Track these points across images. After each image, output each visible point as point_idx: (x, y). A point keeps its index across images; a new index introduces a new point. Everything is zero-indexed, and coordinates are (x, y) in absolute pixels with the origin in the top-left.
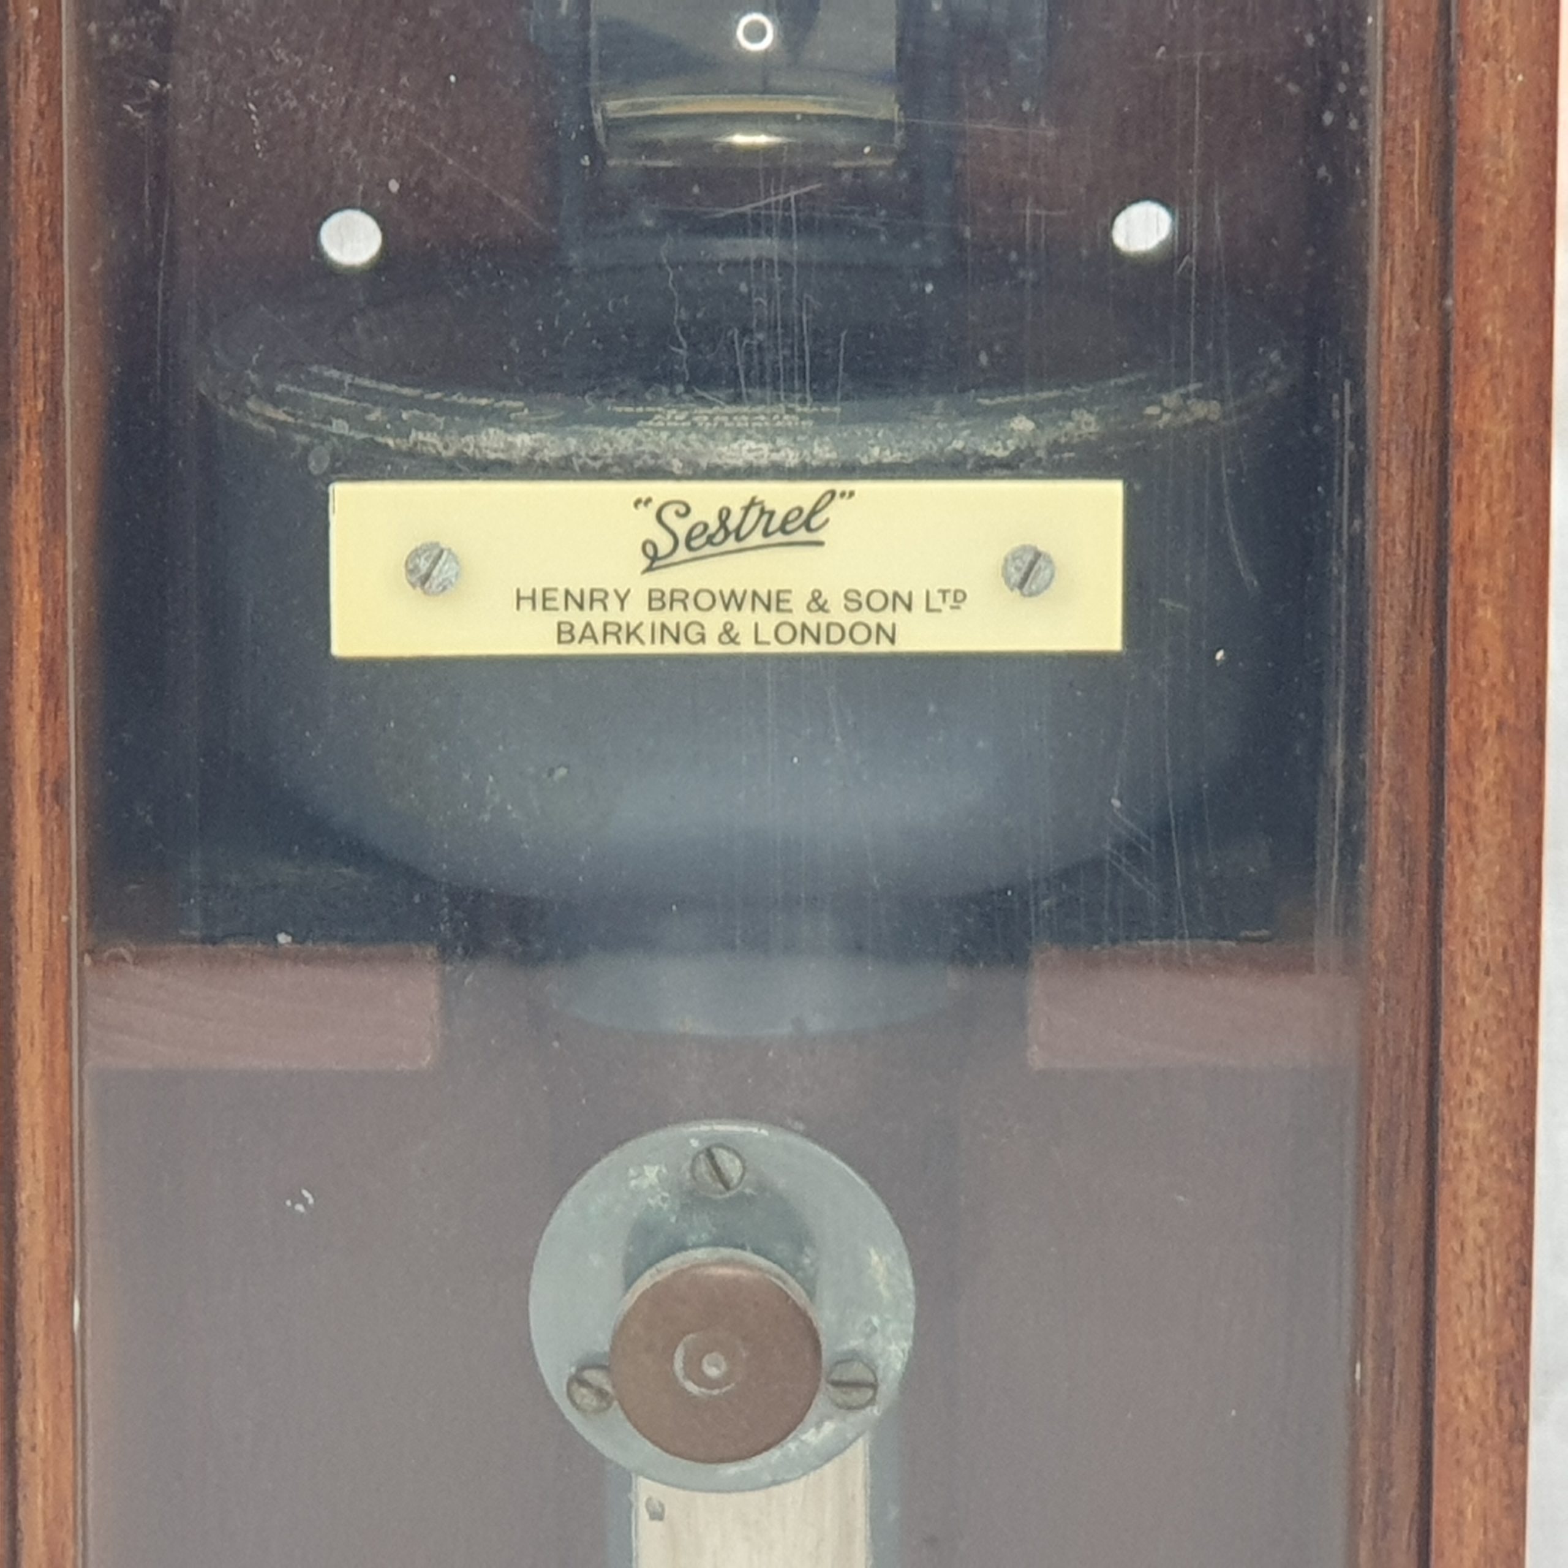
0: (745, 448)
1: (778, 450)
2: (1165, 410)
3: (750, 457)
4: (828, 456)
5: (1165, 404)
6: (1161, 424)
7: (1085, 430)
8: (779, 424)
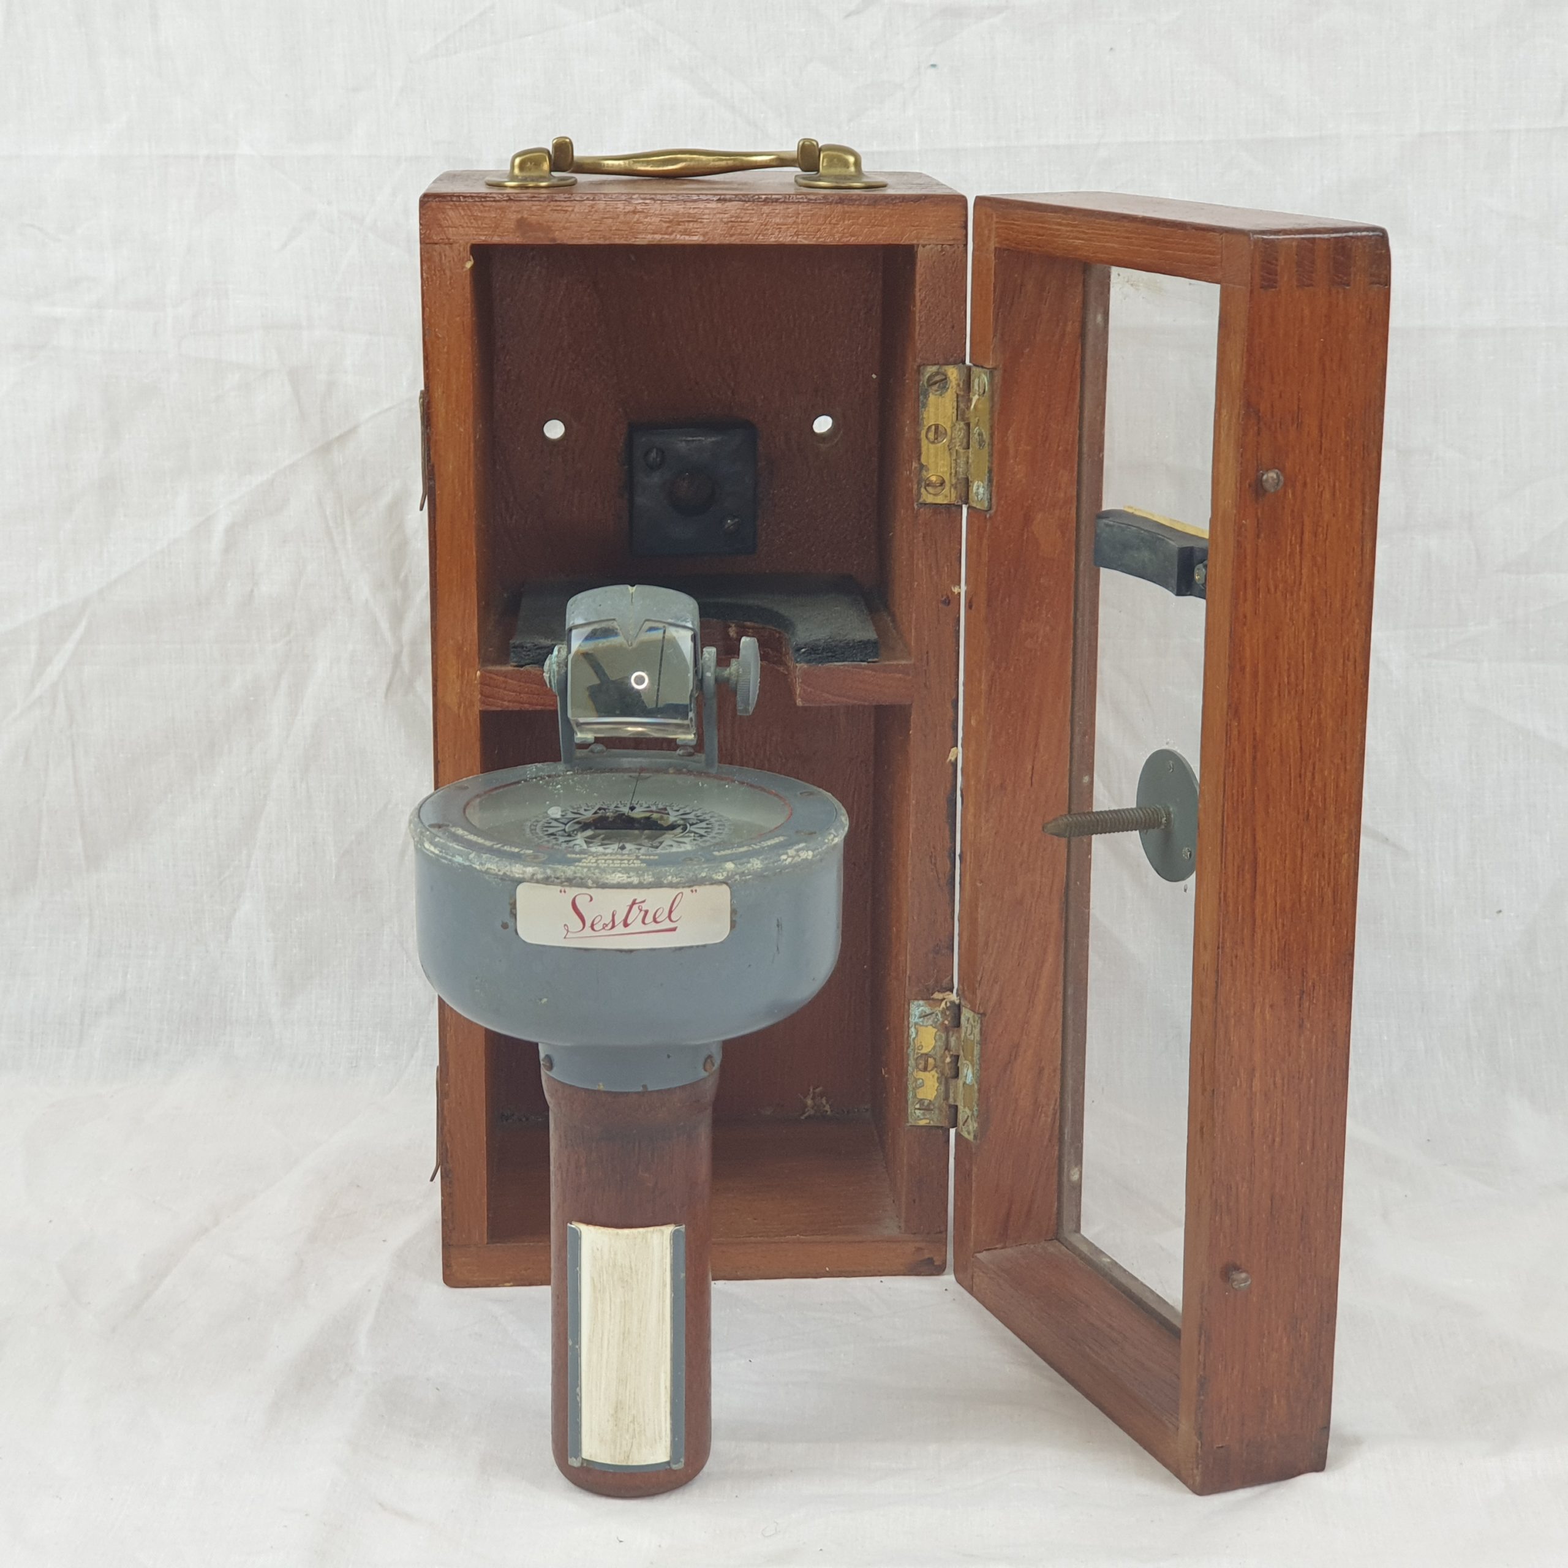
0: (617, 876)
1: (630, 877)
2: (789, 857)
3: (619, 880)
4: (650, 880)
5: (790, 854)
6: (787, 863)
7: (756, 867)
8: (632, 865)
